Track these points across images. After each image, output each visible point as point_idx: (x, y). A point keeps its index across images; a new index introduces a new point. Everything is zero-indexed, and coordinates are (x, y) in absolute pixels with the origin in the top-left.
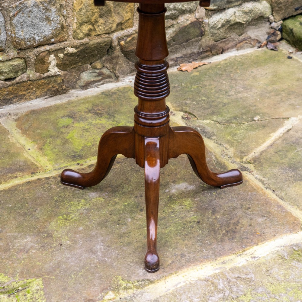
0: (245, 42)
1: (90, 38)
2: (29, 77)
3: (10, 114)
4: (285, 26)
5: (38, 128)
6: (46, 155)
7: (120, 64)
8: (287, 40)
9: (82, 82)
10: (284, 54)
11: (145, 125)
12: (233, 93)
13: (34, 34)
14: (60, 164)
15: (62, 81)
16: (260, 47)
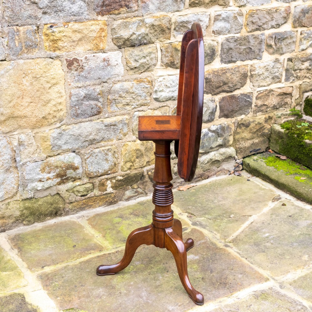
0: (221, 171)
1: (131, 170)
2: (95, 194)
3: (84, 216)
4: (245, 162)
5: (101, 225)
6: (107, 240)
7: (148, 186)
8: (246, 170)
9: (126, 197)
10: (245, 178)
12: (217, 202)
13: (99, 169)
14: (116, 245)
15: (114, 196)
16: (230, 174)
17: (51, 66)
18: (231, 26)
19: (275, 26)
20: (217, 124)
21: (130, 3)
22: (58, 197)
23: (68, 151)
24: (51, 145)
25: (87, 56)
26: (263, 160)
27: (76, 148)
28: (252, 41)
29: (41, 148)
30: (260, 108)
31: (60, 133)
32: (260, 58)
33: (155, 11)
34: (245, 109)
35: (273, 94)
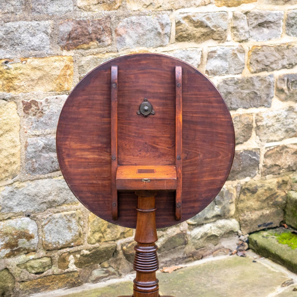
0: (219, 250)
1: (100, 243)
2: (53, 272)
4: (251, 239)
7: (123, 264)
8: (253, 250)
9: (93, 278)
10: (250, 259)
11: (141, 291)
12: (210, 285)
13: (59, 239)
15: (78, 276)
16: (232, 254)
17: (4, 109)
18: (229, 65)
19: (287, 66)
21: (102, 36)
22: (6, 273)
23: (21, 215)
25: (48, 98)
26: (275, 237)
27: (31, 211)
28: (257, 84)
30: (270, 169)
31: (12, 192)
32: (269, 105)
33: (133, 46)
34: (250, 170)
35: (287, 151)
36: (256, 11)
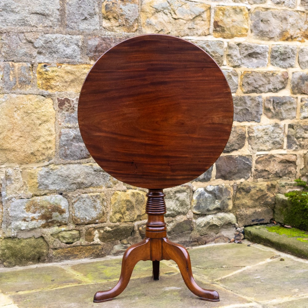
0: (220, 238)
1: (120, 223)
2: (81, 243)
3: (68, 265)
4: (246, 230)
5: (84, 269)
6: (88, 278)
8: (247, 239)
9: (114, 251)
10: (245, 245)
12: (210, 258)
13: (86, 215)
15: (101, 248)
16: (230, 242)
17: (43, 104)
19: (272, 90)
20: (214, 185)
22: (42, 240)
23: (55, 192)
24: (37, 183)
26: (266, 229)
27: (64, 190)
28: (249, 103)
29: (28, 185)
30: (261, 174)
31: (47, 172)
32: (258, 121)
34: (244, 172)
35: (275, 160)
36: (246, 43)
